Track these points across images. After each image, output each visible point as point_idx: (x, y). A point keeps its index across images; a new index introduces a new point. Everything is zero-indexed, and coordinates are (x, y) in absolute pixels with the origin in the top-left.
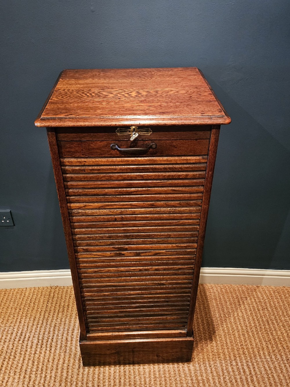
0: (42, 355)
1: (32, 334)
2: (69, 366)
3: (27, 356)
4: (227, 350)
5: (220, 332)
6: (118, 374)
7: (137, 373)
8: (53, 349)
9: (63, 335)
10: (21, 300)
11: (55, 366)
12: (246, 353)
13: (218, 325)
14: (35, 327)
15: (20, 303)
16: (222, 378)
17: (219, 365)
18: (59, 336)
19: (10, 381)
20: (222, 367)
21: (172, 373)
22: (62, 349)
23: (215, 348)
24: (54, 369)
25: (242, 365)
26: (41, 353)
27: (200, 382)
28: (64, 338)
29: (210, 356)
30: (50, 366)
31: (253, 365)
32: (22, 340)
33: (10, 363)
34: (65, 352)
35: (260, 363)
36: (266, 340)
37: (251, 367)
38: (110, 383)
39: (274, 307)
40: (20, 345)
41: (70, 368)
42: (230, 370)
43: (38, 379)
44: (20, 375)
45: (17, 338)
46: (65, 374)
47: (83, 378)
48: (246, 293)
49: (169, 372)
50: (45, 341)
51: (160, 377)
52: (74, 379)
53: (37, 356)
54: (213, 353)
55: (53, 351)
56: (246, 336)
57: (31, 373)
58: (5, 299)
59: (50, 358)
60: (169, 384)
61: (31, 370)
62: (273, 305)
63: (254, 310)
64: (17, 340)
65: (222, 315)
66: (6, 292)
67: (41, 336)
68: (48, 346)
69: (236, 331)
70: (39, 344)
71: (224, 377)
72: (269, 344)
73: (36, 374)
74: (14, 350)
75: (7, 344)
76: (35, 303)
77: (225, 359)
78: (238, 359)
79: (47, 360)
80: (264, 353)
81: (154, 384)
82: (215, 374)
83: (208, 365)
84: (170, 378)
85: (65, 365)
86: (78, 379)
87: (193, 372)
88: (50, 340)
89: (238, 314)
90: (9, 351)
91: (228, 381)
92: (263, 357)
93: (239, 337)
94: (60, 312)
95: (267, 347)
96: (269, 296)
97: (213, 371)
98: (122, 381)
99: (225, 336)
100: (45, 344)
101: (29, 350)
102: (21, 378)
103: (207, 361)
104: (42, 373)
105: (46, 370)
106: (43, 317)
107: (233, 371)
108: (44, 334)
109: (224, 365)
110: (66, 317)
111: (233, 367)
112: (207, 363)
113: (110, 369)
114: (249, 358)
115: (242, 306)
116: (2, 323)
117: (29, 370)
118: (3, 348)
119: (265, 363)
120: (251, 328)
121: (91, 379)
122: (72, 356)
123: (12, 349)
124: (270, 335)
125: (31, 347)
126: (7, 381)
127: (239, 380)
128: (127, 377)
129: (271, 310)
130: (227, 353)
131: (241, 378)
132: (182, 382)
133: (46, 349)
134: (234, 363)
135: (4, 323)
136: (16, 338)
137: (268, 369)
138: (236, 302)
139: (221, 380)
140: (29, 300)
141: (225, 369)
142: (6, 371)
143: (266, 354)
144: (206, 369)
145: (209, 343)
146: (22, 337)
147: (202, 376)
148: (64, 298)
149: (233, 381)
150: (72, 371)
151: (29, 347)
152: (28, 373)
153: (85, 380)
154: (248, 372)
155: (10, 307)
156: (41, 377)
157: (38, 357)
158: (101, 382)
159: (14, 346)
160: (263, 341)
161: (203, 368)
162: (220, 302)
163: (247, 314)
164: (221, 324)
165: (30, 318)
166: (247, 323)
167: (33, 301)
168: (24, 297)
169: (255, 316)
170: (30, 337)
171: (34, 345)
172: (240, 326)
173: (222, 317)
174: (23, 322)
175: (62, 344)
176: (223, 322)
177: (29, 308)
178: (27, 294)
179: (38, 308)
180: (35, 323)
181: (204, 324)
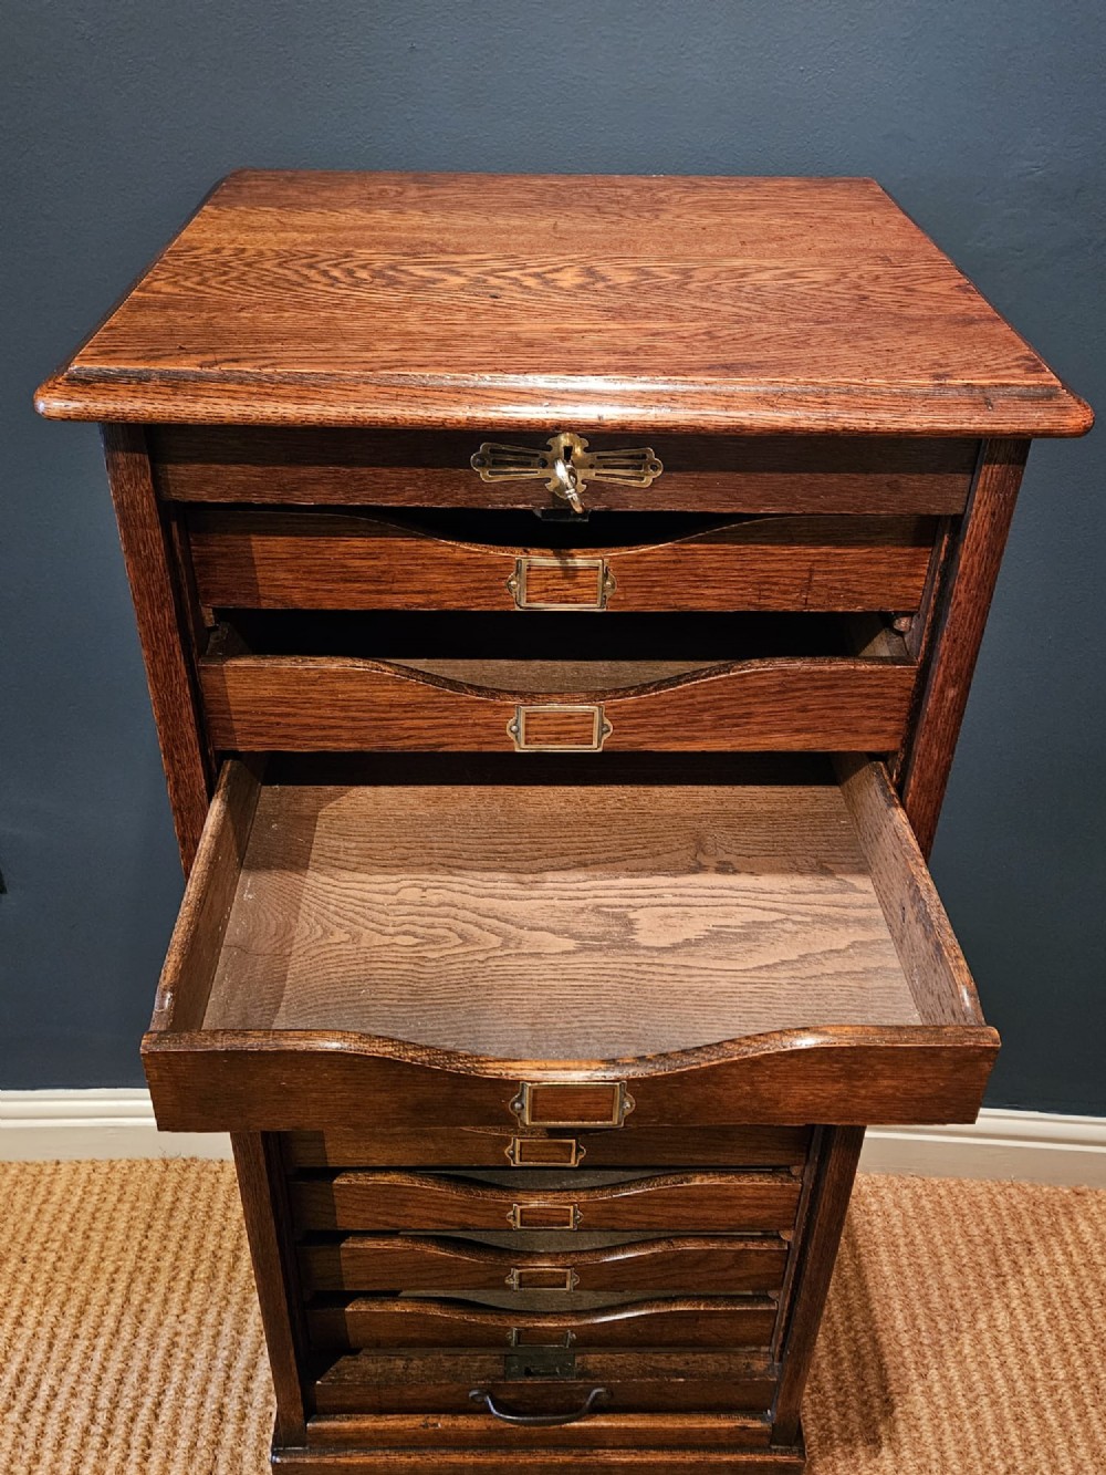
5: (913, 1402)
8: (157, 1457)
14: (81, 1345)
32: (19, 1406)
50: (122, 1416)
55: (155, 1466)
56: (1032, 1425)
63: (1066, 1304)
65: (922, 1324)
67: (106, 1393)
68: (136, 1441)
69: (986, 1400)
70: (94, 1429)
76: (92, 1234)
88: (144, 1414)
89: (991, 1318)
93: (1001, 1431)
99: (936, 1421)
100: (121, 1430)
101: (48, 1456)
106: (119, 1301)
108: (120, 1382)
110: (223, 1303)
115: (1011, 1283)
120: (1054, 1389)
125: (59, 1445)
133: (127, 1456)
140: (67, 1217)
145: (861, 1453)
162: (913, 1260)
163: (1033, 1322)
164: (916, 1363)
165: (64, 1304)
166: (1035, 1362)
167: (82, 1226)
168: (45, 1202)
169: (1070, 1331)
170: (56, 1395)
171: (74, 1432)
172: (1004, 1375)
173: (919, 1330)
174: (29, 1321)
175: (197, 1432)
176: (925, 1357)
177: (63, 1254)
178: (58, 1189)
179: (103, 1259)
180: (84, 1331)
181: (841, 1361)
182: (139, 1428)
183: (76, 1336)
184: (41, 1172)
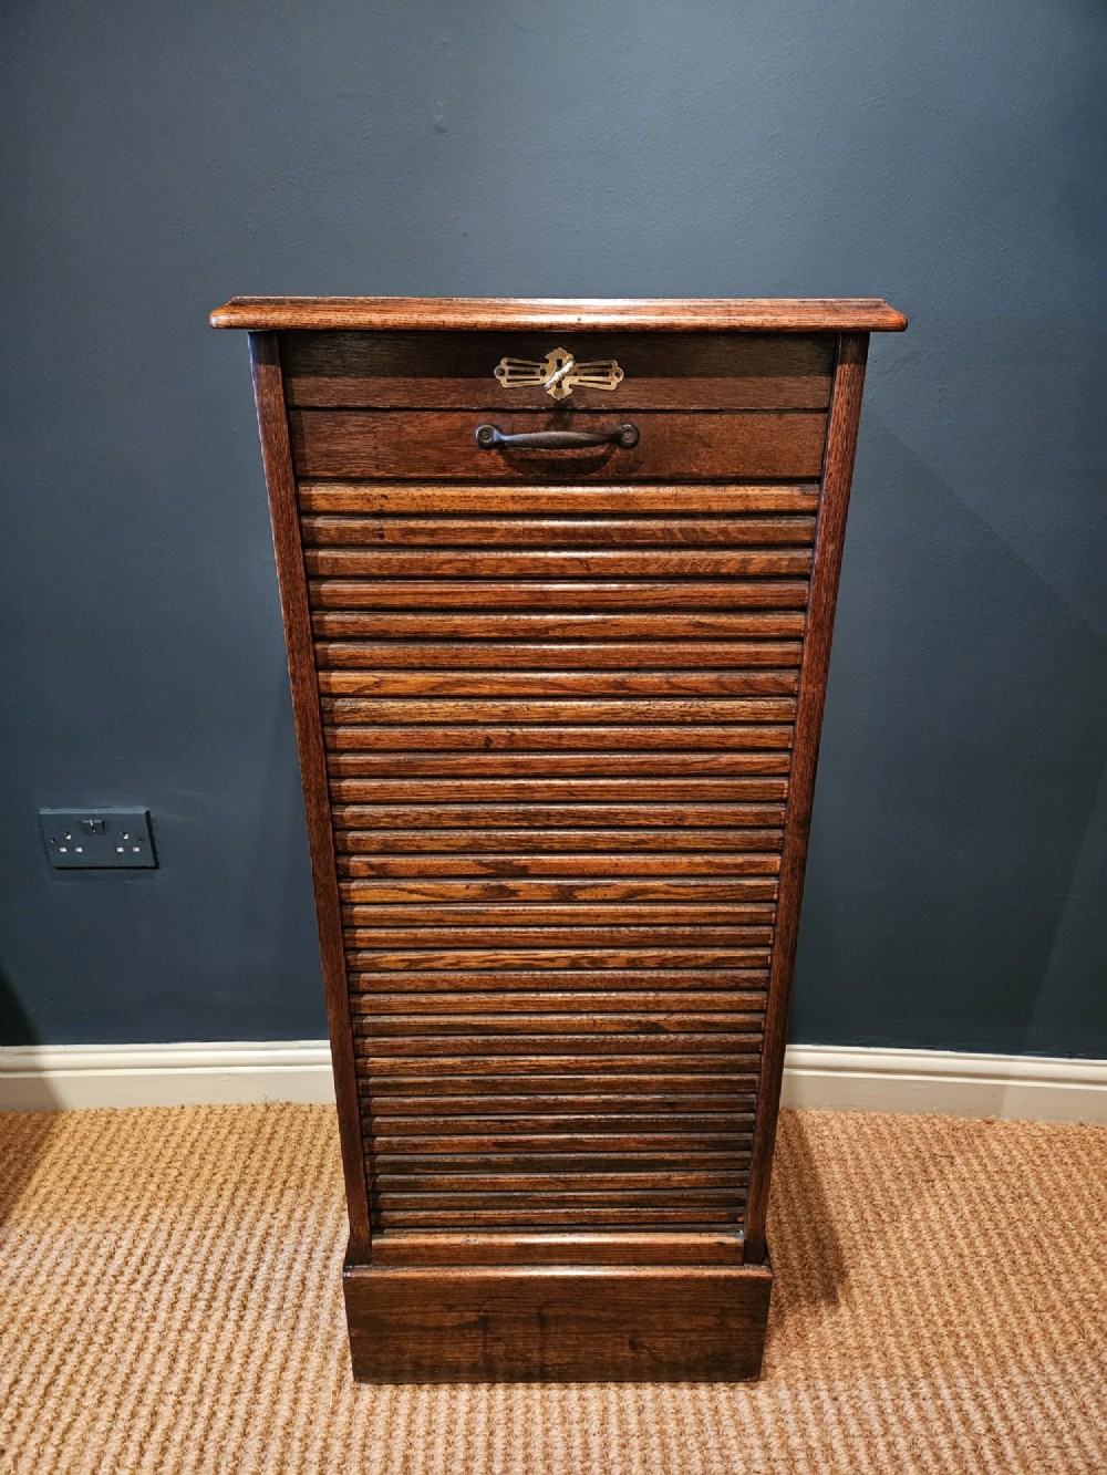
0: (208, 1337)
1: (183, 1261)
2: (301, 1378)
3: (154, 1337)
4: (893, 1339)
5: (864, 1271)
6: (482, 1417)
7: (556, 1415)
8: (250, 1316)
9: (290, 1268)
10: (159, 1145)
11: (250, 1377)
12: (968, 1351)
13: (854, 1250)
14: (193, 1235)
15: (155, 1153)
16: (881, 1444)
17: (866, 1394)
18: (276, 1269)
19: (79, 1424)
20: (880, 1402)
21: (690, 1419)
22: (284, 1318)
23: (849, 1331)
24: (248, 1388)
25: (957, 1397)
26: (204, 1328)
27: (798, 1457)
28: (295, 1278)
29: (833, 1361)
30: (231, 1377)
31: (997, 1396)
32: (142, 1280)
33: (90, 1359)
34: (293, 1329)
35: (1023, 1390)
36: (1039, 1307)
37: (992, 1406)
38: (450, 1450)
39: (1054, 1193)
40: (134, 1298)
41: (307, 1385)
42: (912, 1413)
43: (184, 1423)
44: (119, 1405)
45: (126, 1273)
46: (284, 1410)
47: (352, 1428)
48: (950, 1142)
49: (679, 1416)
50: (224, 1286)
51: (645, 1433)
52: (318, 1430)
53: (189, 1337)
54: (843, 1351)
55: (247, 1324)
56: (963, 1290)
57: (161, 1401)
58: (105, 1141)
59: (237, 1348)
60: (679, 1461)
61: (162, 1389)
62: (1050, 1183)
63: (985, 1200)
64: (125, 1279)
65: (869, 1216)
66: (112, 1119)
67: (212, 1269)
68: (234, 1304)
69: (924, 1271)
70: (201, 1295)
71: (891, 1439)
72: (1051, 1320)
73: (180, 1402)
74: (109, 1313)
75: (87, 1291)
76: (207, 1156)
77: (889, 1373)
78: (938, 1371)
79: (225, 1353)
80: (1034, 1355)
81: (620, 1459)
82: (854, 1429)
83: (824, 1395)
84: (683, 1439)
85: (290, 1376)
86: (332, 1429)
87: (768, 1418)
88: (242, 1284)
89: (925, 1212)
90: (91, 1317)
91: (905, 1456)
92: (1032, 1368)
93: (938, 1295)
94: (290, 1187)
95: (1045, 1331)
96: (1031, 1153)
97: (845, 1415)
98: (499, 1443)
99: (884, 1288)
100: (222, 1296)
101: (162, 1316)
102: (121, 1417)
103: (821, 1377)
104: (200, 1402)
105: (219, 1390)
106: (227, 1203)
107: (924, 1419)
108: (224, 1261)
109: (886, 1394)
110: (308, 1204)
111: (922, 1401)
112: (821, 1384)
113: (455, 1398)
114: (978, 1372)
115: (938, 1185)
116: (83, 1219)
117: (153, 1388)
118: (72, 1304)
119: (1044, 1389)
120: (979, 1263)
121: (380, 1432)
122: (318, 1344)
123: (105, 1309)
124: (1050, 1287)
125: (173, 1307)
126: (69, 1428)
127: (947, 1454)
128: (518, 1429)
129: (1045, 1201)
130: (893, 1349)
131: (955, 1447)
132: (728, 1457)
133: (227, 1316)
134: (924, 1388)
135: (90, 1220)
136: (122, 1273)
137: (1055, 1413)
138: (917, 1170)
139: (878, 1451)
140: (188, 1144)
141: (890, 1411)
142: (72, 1387)
143: (1044, 1356)
144: (819, 1409)
145: (824, 1311)
146: (146, 1271)
147: (803, 1433)
148: (306, 1142)
149: (925, 1458)
150: (311, 1399)
151: (164, 1305)
152: (149, 1399)
153: (358, 1434)
154: (981, 1422)
155: (117, 1168)
156: (195, 1414)
157: (191, 1341)
158: (420, 1444)
159: (110, 1300)
160: (1028, 1311)
161: (807, 1406)
162: (858, 1170)
163: (959, 1215)
164: (865, 1245)
165: (182, 1206)
166: (962, 1243)
167: (199, 1150)
168: (171, 1134)
169: (990, 1220)
170: (171, 1272)
171: (185, 1297)
172: (938, 1253)
173: (867, 1221)
174: (154, 1219)
175: (284, 1298)
176: (872, 1240)
177: (183, 1170)
178: (182, 1126)
179: (215, 1174)
180: (197, 1224)
181: (805, 1244)
182: (237, 1294)
183: (190, 1229)
184: (169, 1114)
